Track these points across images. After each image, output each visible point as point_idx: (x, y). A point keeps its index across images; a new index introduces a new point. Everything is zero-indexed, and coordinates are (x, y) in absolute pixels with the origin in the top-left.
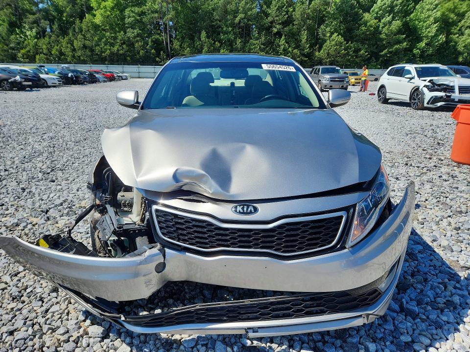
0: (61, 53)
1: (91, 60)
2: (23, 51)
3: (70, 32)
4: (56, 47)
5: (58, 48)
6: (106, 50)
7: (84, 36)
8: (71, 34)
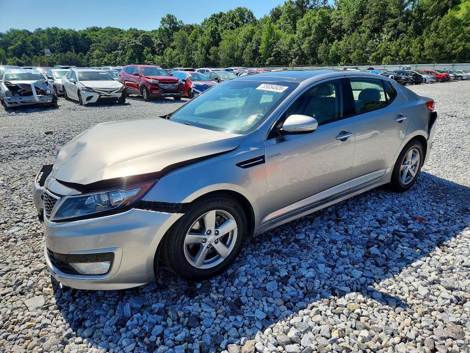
0: (408, 54)
1: (438, 58)
2: (373, 54)
3: (425, 31)
4: (405, 48)
5: (407, 49)
6: (459, 46)
7: (438, 33)
8: (424, 34)
